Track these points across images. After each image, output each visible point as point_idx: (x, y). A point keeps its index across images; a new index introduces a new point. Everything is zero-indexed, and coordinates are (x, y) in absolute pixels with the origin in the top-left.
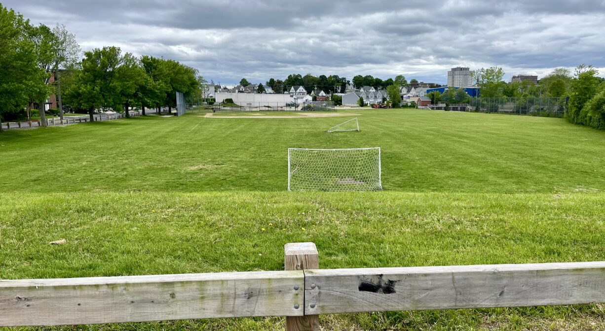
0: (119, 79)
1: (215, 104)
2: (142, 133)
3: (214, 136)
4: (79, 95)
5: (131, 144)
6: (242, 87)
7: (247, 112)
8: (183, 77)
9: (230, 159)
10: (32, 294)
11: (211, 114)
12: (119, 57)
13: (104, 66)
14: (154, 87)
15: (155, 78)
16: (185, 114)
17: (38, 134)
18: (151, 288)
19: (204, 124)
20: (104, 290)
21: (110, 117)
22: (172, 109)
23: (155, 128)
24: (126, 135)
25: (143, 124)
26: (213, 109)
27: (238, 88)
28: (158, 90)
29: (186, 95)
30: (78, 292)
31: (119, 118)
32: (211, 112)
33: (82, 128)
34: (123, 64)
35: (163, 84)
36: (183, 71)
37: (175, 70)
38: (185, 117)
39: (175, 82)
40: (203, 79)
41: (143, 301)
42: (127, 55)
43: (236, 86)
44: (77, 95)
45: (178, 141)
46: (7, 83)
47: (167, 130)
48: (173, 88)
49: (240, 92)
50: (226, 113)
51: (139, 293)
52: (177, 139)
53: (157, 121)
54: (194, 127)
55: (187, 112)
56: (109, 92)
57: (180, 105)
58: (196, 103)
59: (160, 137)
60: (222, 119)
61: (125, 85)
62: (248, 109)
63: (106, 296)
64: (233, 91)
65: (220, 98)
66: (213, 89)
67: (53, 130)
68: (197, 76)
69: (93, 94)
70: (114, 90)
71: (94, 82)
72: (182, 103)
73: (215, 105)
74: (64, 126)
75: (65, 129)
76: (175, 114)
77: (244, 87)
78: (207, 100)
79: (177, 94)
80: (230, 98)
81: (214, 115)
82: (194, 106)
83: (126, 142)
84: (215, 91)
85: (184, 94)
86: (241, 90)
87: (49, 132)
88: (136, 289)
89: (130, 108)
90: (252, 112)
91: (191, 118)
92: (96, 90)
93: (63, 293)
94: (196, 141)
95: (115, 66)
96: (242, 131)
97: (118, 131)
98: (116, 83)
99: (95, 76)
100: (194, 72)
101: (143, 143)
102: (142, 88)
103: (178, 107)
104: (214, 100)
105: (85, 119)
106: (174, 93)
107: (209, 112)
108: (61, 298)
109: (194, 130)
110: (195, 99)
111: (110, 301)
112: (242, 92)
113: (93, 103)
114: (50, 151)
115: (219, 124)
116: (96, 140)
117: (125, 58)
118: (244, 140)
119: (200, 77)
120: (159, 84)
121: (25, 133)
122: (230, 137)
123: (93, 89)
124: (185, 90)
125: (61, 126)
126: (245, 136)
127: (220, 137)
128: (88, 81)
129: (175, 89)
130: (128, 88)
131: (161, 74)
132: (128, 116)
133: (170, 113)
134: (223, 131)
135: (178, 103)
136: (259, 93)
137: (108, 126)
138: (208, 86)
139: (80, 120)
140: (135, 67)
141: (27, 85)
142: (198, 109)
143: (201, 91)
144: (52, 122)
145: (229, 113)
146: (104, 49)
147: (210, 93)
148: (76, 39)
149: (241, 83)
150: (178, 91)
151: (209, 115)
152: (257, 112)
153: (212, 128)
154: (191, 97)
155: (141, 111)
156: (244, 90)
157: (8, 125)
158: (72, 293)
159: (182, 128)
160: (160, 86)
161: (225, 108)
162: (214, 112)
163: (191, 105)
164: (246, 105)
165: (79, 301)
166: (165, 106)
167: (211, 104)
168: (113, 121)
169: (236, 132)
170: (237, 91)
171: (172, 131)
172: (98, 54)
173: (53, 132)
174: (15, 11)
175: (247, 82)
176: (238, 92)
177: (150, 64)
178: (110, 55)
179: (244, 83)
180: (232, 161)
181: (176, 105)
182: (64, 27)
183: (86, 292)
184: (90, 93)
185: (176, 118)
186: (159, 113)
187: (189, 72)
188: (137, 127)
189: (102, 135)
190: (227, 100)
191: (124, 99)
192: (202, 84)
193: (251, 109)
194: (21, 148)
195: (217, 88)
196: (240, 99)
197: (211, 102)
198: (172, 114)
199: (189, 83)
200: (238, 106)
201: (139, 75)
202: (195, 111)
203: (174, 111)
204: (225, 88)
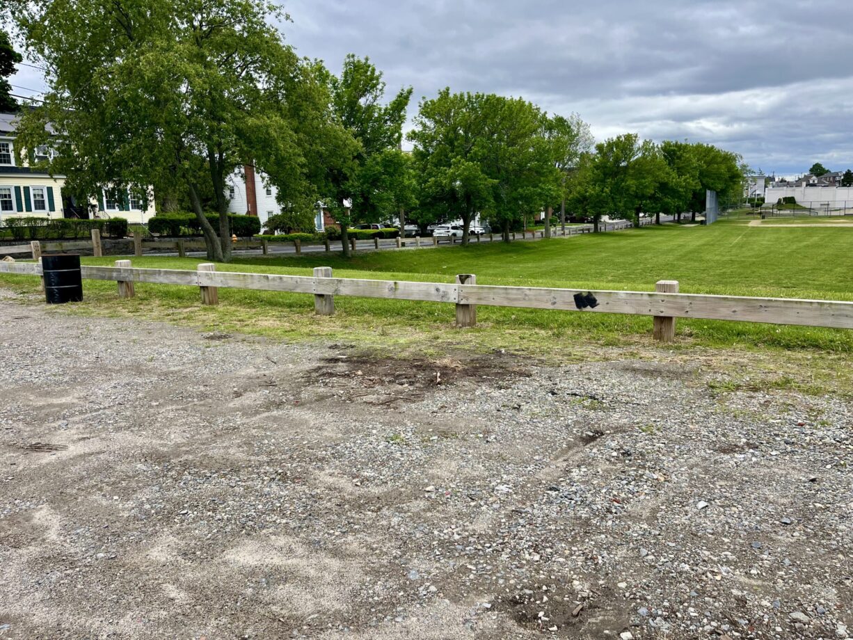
0: (634, 177)
1: (764, 205)
2: (664, 247)
3: (770, 253)
4: (585, 198)
5: (655, 259)
6: (814, 178)
7: (820, 217)
8: (719, 168)
9: (804, 281)
10: (769, 304)
11: (760, 221)
12: (636, 147)
13: (617, 161)
14: (678, 184)
15: (681, 172)
16: (717, 222)
17: (544, 246)
18: (847, 308)
19: (750, 236)
20: (816, 305)
21: (616, 227)
22: (697, 214)
23: (680, 241)
24: (646, 249)
25: (662, 235)
26: (760, 213)
27: (807, 178)
28: (683, 187)
29: (720, 194)
30: (799, 306)
31: (627, 227)
32: (759, 219)
33: (587, 240)
34: (640, 155)
35: (690, 180)
36: (719, 160)
37: (708, 159)
38: (717, 227)
39: (706, 176)
40: (748, 168)
41: (840, 315)
42: (646, 143)
43: (802, 176)
44: (582, 200)
45: (717, 258)
46: (522, 187)
47: (698, 244)
48: (703, 184)
49: (808, 185)
50: (786, 219)
51: (838, 310)
52: (716, 255)
53: (679, 232)
54: (737, 240)
55: (719, 219)
56: (621, 194)
57: (711, 209)
58: (734, 206)
59: (691, 252)
60: (779, 229)
61: (641, 184)
62: (821, 213)
63: (816, 309)
64: (798, 183)
65: (773, 196)
66: (762, 182)
67: (557, 242)
68: (738, 164)
69: (601, 198)
70: (627, 190)
71: (603, 181)
72: (714, 205)
73: (766, 208)
74: (566, 237)
75: (569, 240)
76: (702, 222)
77: (817, 176)
78: (751, 200)
79: (708, 193)
80: (790, 196)
81: (763, 222)
82: (730, 211)
83: (648, 256)
84: (766, 187)
85: (717, 193)
86: (811, 182)
87: (553, 245)
88: (837, 307)
89: (641, 215)
90: (831, 217)
91: (727, 227)
92: (606, 192)
93: (788, 305)
94: (744, 257)
95: (630, 158)
96: (816, 246)
97: (630, 243)
98: (631, 182)
99: (605, 174)
100: (734, 159)
101: (670, 258)
102: (663, 187)
103: (707, 211)
104: (763, 200)
105: (589, 230)
106: (703, 191)
107: (754, 219)
108: (787, 308)
109: (737, 244)
110: (733, 199)
111: (818, 313)
112: (813, 185)
113: (601, 208)
114: (565, 264)
115: (775, 236)
116: (610, 254)
117: (643, 147)
118: (824, 257)
119: (744, 166)
120: (685, 180)
121: (530, 245)
122: (798, 253)
123: (602, 191)
124: (720, 186)
125: (563, 237)
126: (823, 253)
127: (782, 253)
128: (596, 182)
129: (706, 187)
130: (646, 187)
131: (687, 166)
132: (637, 226)
133: (693, 221)
134: (785, 245)
135: (708, 205)
136: (844, 185)
137: (617, 238)
138: (754, 179)
139: (583, 230)
140: (654, 157)
141: (542, 189)
142: (735, 214)
143: (743, 186)
144: (555, 233)
145: (791, 219)
146: (619, 138)
147: (758, 190)
148: (590, 129)
149: (811, 170)
150: (710, 189)
151: (755, 223)
152: (840, 217)
153: (765, 241)
154: (727, 196)
155: (654, 218)
156: (816, 182)
157: (514, 236)
158: (795, 305)
159: (719, 241)
160: (686, 182)
161: (782, 212)
162: (763, 218)
163: (724, 209)
164: (819, 206)
165: (799, 311)
166: (688, 211)
167: (758, 205)
168: (619, 231)
169: (807, 246)
170: (804, 184)
171: (704, 245)
172: (611, 145)
173: (558, 244)
174: (533, 105)
175: (823, 169)
176: (807, 185)
177: (674, 153)
178: (624, 145)
179: (818, 170)
180: (808, 284)
181: (705, 210)
182: (579, 116)
183: (804, 306)
184: (598, 196)
185: (703, 227)
186: (679, 221)
187: (728, 159)
188: (655, 239)
189: (614, 248)
190: (785, 199)
191: (637, 202)
192: (745, 175)
193: (829, 212)
194: (534, 260)
195: (769, 180)
196: (809, 197)
197: (758, 203)
198: (697, 222)
199: (727, 176)
200: (805, 209)
201: (659, 169)
202: (731, 218)
203: (699, 218)
204: (782, 181)
